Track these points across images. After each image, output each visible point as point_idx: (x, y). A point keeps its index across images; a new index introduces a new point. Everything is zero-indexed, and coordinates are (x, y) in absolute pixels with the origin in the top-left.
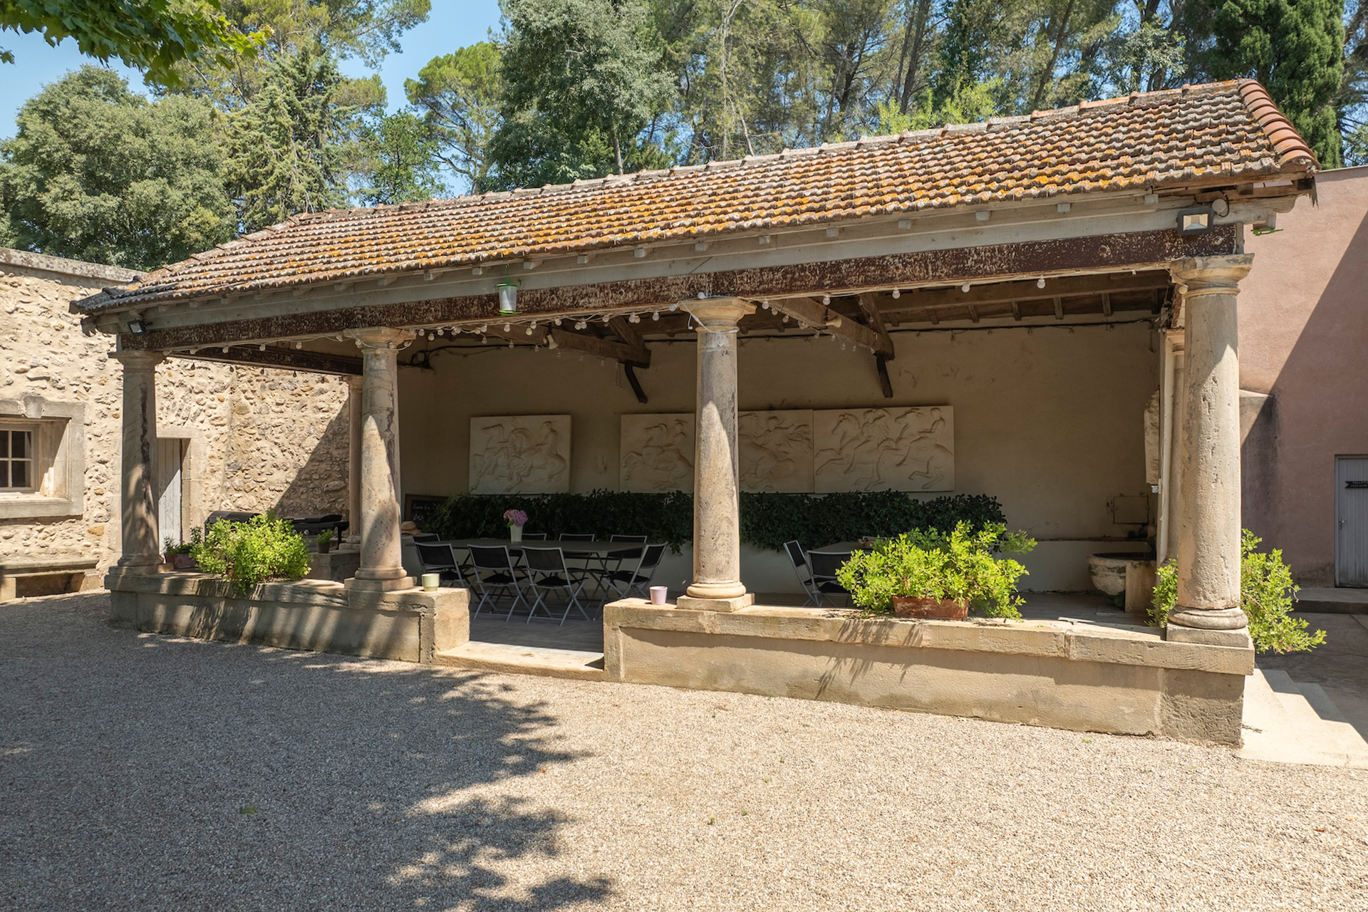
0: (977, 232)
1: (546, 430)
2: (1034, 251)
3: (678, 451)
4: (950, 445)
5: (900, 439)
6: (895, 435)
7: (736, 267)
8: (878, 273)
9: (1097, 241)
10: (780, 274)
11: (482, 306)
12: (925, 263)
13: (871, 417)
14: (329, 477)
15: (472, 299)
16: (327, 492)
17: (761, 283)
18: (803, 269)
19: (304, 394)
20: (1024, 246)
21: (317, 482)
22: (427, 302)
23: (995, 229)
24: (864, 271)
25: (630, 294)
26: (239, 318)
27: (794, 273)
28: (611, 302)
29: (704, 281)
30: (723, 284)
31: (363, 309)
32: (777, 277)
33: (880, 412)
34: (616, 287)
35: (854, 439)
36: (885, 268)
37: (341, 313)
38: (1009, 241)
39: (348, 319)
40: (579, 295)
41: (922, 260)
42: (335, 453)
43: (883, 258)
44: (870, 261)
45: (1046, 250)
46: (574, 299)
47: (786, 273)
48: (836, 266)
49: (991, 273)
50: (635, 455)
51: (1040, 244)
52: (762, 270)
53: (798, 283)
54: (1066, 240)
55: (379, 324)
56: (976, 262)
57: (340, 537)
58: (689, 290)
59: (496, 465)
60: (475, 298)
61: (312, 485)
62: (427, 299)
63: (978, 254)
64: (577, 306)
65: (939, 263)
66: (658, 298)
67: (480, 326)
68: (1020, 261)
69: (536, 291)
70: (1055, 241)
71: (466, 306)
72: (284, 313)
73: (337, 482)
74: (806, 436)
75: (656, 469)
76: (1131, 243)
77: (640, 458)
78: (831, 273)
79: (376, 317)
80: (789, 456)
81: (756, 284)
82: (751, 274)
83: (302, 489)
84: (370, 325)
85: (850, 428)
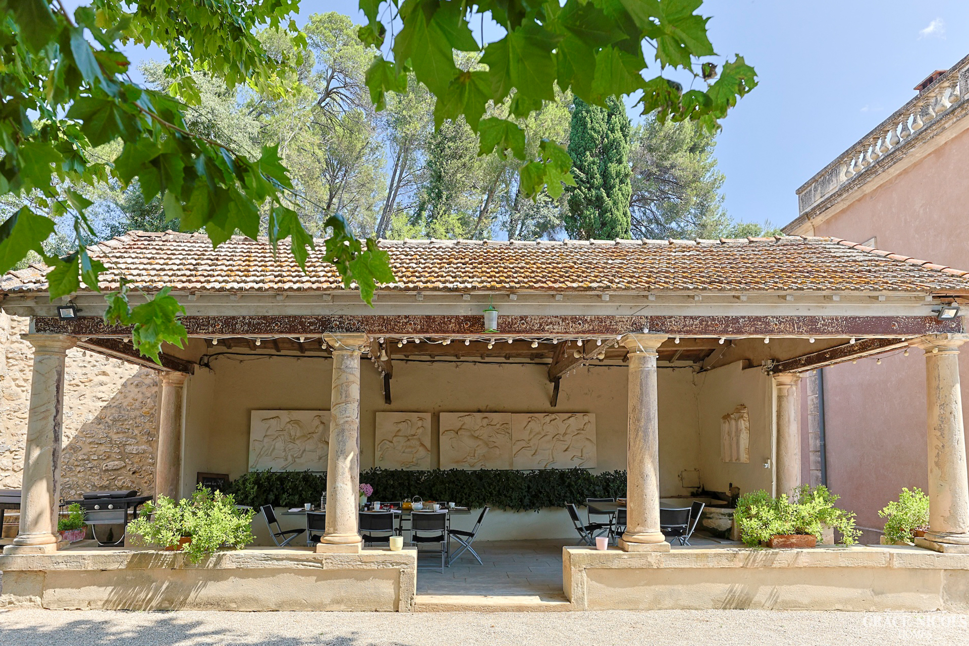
0: (823, 307)
1: (317, 422)
2: (856, 321)
3: (419, 439)
4: (594, 438)
5: (565, 434)
6: (562, 431)
7: (666, 313)
8: (763, 326)
9: (890, 319)
10: (698, 321)
11: (459, 324)
12: (793, 323)
13: (548, 419)
14: (108, 457)
15: (450, 318)
16: (107, 470)
17: (685, 326)
18: (713, 319)
19: (82, 385)
20: (850, 318)
21: (95, 463)
22: (406, 317)
23: (833, 306)
24: (754, 324)
25: (587, 326)
26: (198, 314)
27: (708, 322)
28: (571, 329)
29: (644, 321)
30: (657, 324)
31: (341, 317)
32: (695, 323)
33: (553, 416)
34: (574, 319)
35: (538, 434)
36: (768, 324)
37: (317, 319)
38: (842, 315)
39: (325, 324)
40: (543, 324)
41: (791, 321)
42: (115, 437)
43: (766, 317)
44: (758, 319)
45: (863, 322)
46: (541, 325)
47: (702, 321)
48: (736, 320)
49: (832, 333)
50: (387, 442)
51: (859, 318)
52: (685, 317)
53: (711, 328)
54: (873, 317)
55: (357, 330)
56: (823, 325)
57: (135, 510)
58: (632, 326)
59: (274, 449)
60: (452, 317)
61: (90, 465)
62: (407, 314)
63: (824, 321)
64: (543, 330)
65: (800, 323)
66: (608, 330)
67: (444, 339)
68: (848, 327)
69: (508, 316)
70: (867, 317)
71: (444, 323)
72: (252, 314)
73: (116, 463)
74: (508, 431)
75: (404, 452)
76: (908, 322)
77: (391, 444)
78: (733, 324)
79: (354, 324)
80: (496, 444)
81: (681, 326)
82: (678, 319)
83: (78, 469)
84: (347, 331)
85: (535, 426)
